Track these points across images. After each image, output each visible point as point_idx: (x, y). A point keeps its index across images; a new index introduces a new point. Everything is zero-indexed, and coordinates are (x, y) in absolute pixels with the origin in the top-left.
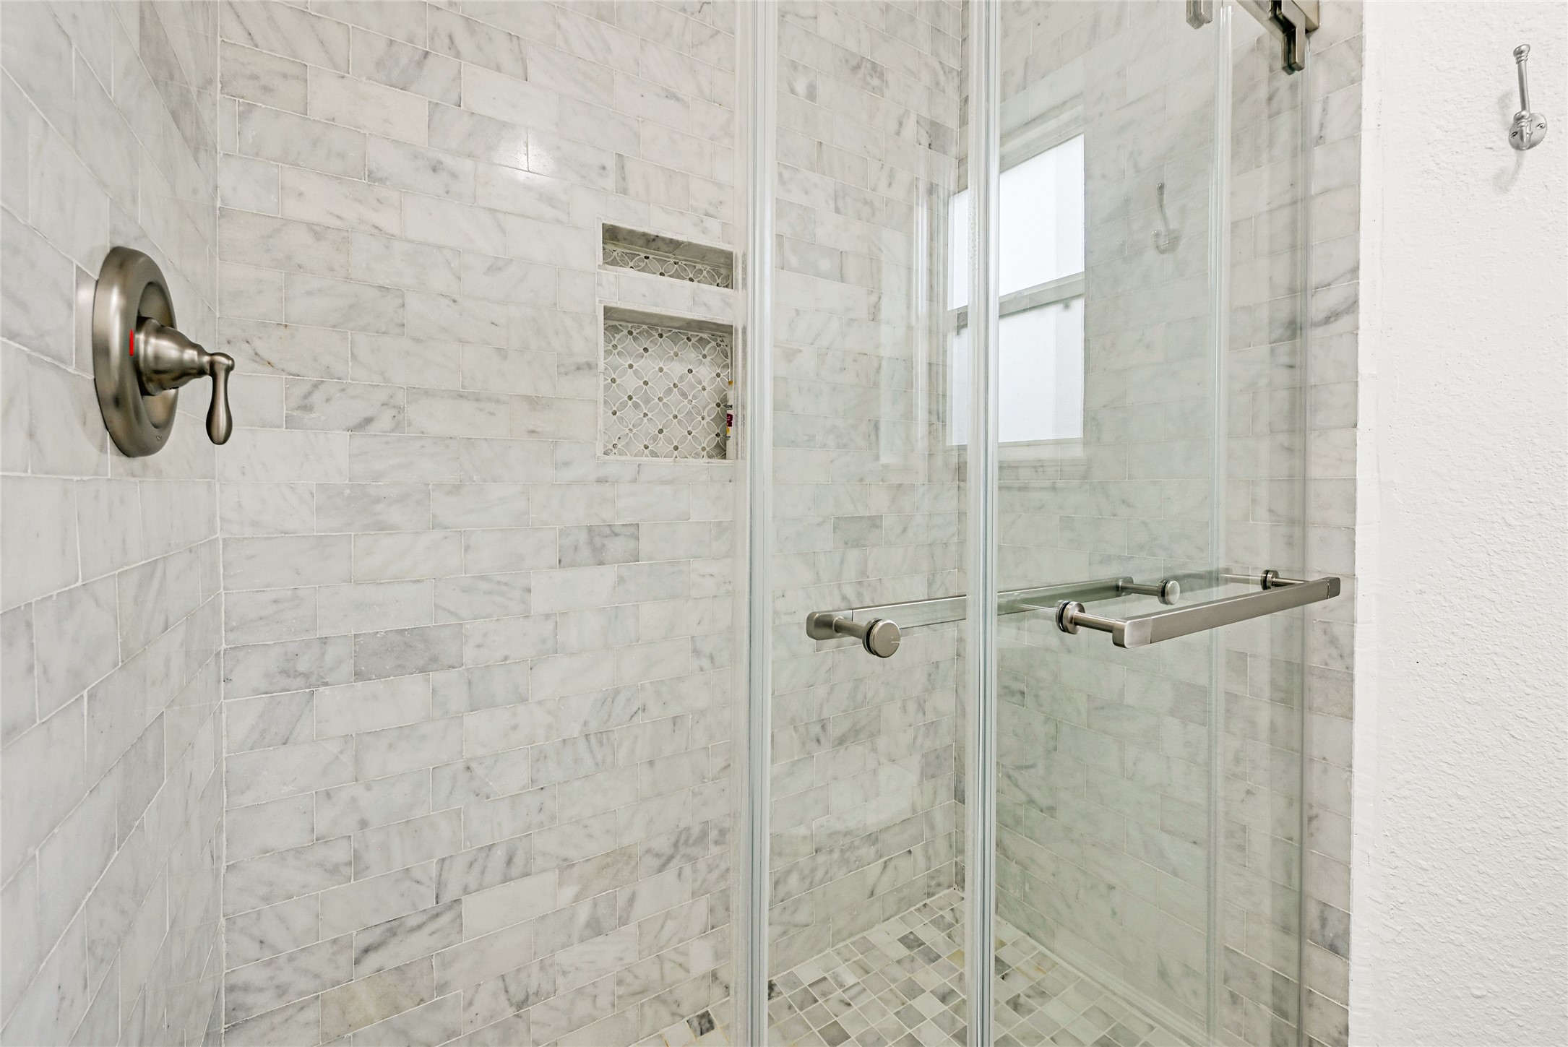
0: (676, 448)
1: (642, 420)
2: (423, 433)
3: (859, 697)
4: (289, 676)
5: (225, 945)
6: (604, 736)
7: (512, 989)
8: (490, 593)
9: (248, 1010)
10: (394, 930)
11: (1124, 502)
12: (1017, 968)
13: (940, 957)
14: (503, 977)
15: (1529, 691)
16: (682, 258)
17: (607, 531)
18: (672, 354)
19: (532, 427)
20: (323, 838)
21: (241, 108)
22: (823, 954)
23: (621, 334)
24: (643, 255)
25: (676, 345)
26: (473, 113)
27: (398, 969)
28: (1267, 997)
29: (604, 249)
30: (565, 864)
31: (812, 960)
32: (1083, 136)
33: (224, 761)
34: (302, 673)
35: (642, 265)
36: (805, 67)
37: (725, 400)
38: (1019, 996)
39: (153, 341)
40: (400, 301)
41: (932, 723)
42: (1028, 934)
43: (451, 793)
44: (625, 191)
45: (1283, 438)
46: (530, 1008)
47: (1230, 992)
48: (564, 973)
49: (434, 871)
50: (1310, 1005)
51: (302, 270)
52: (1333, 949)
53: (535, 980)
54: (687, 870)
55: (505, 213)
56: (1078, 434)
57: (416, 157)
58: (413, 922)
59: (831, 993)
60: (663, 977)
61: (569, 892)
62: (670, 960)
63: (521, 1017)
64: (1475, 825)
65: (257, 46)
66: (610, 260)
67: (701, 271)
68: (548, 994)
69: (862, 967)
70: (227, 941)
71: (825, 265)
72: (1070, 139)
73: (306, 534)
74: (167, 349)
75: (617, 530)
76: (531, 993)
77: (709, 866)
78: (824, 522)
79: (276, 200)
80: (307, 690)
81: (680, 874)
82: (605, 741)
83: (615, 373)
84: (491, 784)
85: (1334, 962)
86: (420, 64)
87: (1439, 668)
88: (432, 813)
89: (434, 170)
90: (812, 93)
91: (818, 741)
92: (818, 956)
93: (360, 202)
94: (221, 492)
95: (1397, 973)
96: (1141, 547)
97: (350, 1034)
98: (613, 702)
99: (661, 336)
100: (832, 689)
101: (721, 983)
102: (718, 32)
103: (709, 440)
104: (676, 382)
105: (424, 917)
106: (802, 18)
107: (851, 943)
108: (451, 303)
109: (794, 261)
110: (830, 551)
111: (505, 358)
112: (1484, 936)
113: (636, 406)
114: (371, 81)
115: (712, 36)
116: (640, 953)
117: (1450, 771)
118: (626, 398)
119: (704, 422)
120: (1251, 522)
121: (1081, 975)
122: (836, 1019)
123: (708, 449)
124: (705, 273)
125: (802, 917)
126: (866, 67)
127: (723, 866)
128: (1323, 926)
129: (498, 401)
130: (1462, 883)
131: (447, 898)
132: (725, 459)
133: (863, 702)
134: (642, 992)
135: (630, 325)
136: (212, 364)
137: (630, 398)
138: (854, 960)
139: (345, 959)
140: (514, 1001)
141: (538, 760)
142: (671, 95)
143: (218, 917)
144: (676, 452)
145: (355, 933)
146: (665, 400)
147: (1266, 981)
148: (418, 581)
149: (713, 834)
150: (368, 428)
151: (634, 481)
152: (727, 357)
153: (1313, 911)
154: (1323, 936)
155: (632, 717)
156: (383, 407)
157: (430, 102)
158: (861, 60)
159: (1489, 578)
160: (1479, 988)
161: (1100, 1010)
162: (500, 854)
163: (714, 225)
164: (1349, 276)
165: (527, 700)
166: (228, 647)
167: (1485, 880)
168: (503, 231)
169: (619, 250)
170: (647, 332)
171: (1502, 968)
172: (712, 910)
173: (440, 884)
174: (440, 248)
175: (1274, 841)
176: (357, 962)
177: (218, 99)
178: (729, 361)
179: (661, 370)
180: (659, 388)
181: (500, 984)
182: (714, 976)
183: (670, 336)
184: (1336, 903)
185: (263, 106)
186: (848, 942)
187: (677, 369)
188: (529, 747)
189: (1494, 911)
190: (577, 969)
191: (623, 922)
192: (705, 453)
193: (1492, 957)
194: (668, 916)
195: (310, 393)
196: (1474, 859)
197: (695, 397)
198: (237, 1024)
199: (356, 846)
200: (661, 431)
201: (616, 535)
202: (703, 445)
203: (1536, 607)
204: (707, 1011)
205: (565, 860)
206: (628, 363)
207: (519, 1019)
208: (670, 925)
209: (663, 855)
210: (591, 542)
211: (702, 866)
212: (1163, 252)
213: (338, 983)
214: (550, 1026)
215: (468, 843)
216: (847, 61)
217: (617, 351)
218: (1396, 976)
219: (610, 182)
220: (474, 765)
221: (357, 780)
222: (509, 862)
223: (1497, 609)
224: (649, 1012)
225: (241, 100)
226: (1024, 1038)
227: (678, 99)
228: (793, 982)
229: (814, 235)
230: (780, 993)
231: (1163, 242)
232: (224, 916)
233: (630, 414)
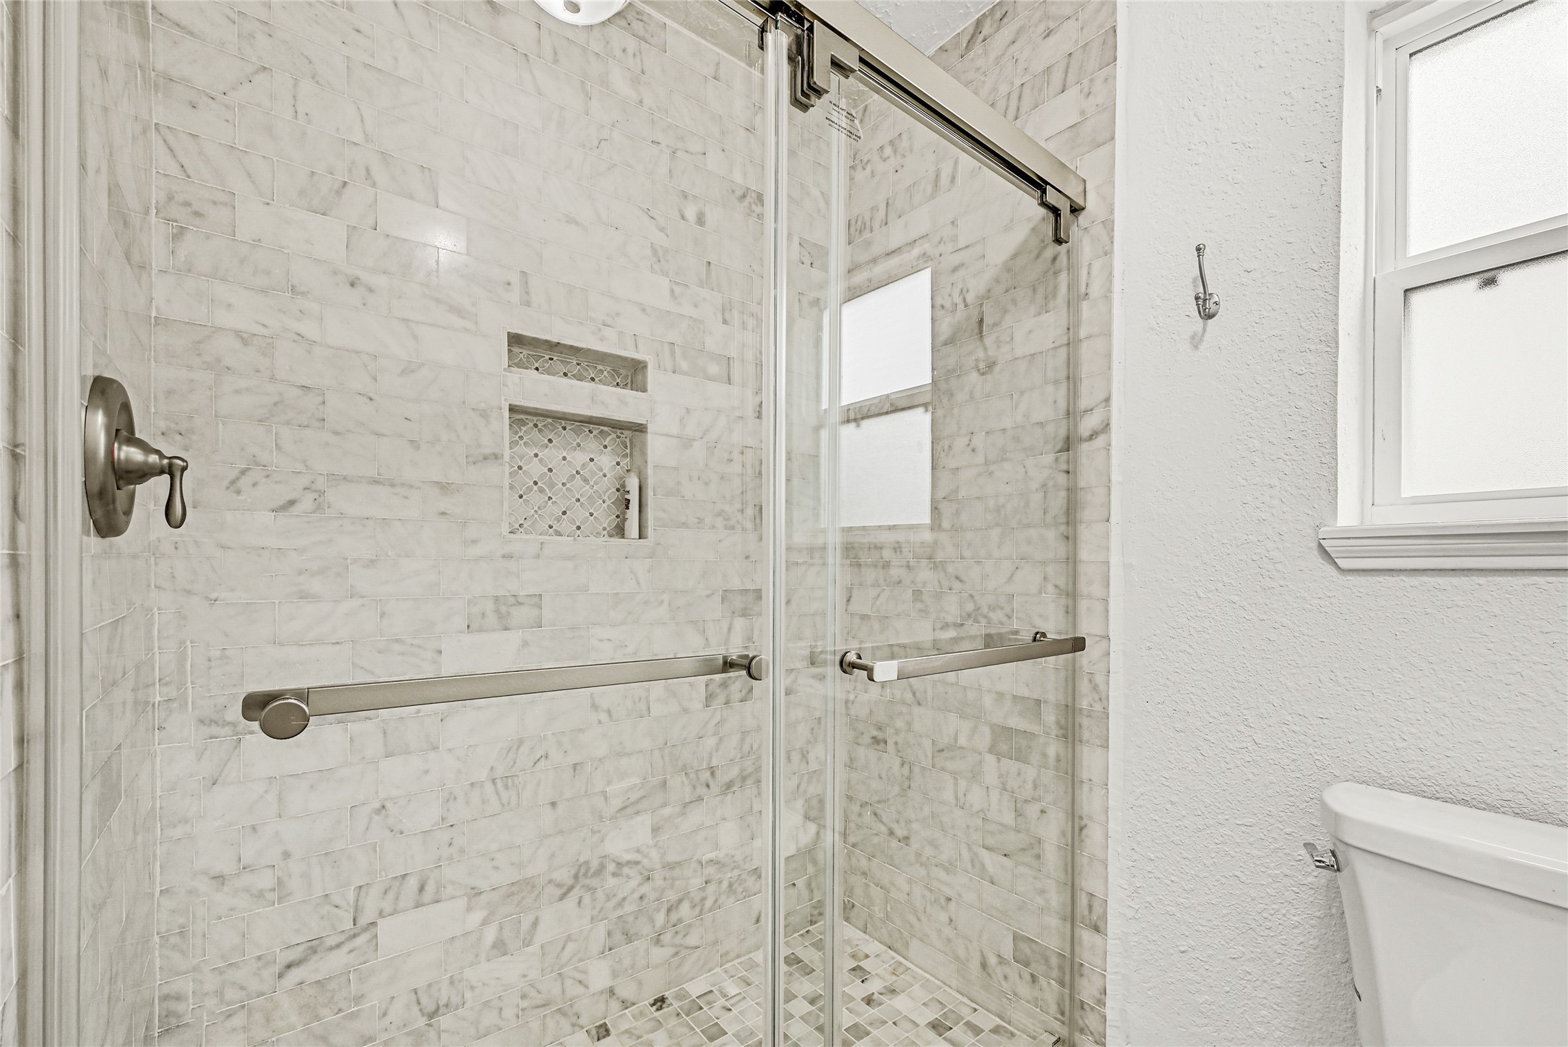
0: (579, 528)
1: (547, 502)
2: (342, 514)
3: (746, 748)
4: (218, 725)
5: (158, 959)
6: (510, 780)
7: (424, 1000)
8: (403, 654)
9: (178, 1016)
10: (314, 948)
11: (957, 578)
12: (877, 974)
13: (814, 970)
14: (415, 991)
15: (1211, 720)
16: (584, 360)
17: (512, 600)
18: (575, 445)
19: (443, 510)
20: (249, 867)
21: (174, 230)
22: (712, 972)
23: (528, 426)
24: (547, 357)
25: (578, 436)
26: (388, 235)
27: (318, 982)
28: (1055, 973)
29: (510, 351)
30: (474, 892)
31: (701, 978)
32: (930, 268)
33: (158, 798)
34: (230, 723)
35: (547, 365)
36: (695, 197)
37: (623, 486)
38: (873, 994)
39: (125, 448)
40: (320, 399)
41: (815, 771)
42: (889, 947)
43: (367, 828)
44: (528, 304)
45: (1063, 528)
46: (440, 1018)
47: (1031, 973)
48: (472, 988)
49: (351, 896)
50: (1082, 975)
51: (230, 371)
52: (1096, 929)
53: (445, 993)
54: (587, 899)
55: (417, 323)
56: (927, 520)
57: (335, 273)
58: (331, 941)
59: (715, 1002)
60: (563, 992)
61: (477, 917)
62: (570, 977)
63: (432, 1026)
64: (1181, 823)
65: (189, 177)
66: (514, 362)
67: (602, 372)
68: (457, 1005)
69: (745, 981)
70: (160, 956)
71: (714, 369)
72: (919, 271)
73: (234, 602)
74: (136, 455)
75: (520, 600)
76: (441, 1005)
77: (607, 895)
78: (713, 594)
79: (206, 311)
80: (235, 738)
81: (579, 903)
82: (510, 784)
83: (521, 461)
84: (404, 821)
85: (1097, 938)
86: (339, 193)
87: (1160, 706)
88: (349, 846)
89: (352, 285)
90: (701, 220)
91: (708, 786)
92: (708, 974)
93: (284, 312)
94: (156, 564)
95: (1136, 942)
96: (969, 615)
97: (273, 1039)
98: (517, 750)
99: (564, 428)
100: (721, 740)
101: (618, 998)
102: (615, 165)
103: (609, 521)
104: (578, 469)
105: (343, 938)
106: (692, 154)
107: (738, 963)
108: (368, 401)
109: (684, 365)
110: (718, 620)
111: (418, 448)
112: (1187, 906)
113: (541, 490)
114: (294, 208)
115: (609, 169)
116: (542, 970)
117: (1167, 784)
118: (532, 483)
119: (605, 505)
120: (1043, 595)
121: (928, 976)
122: (717, 1021)
123: (608, 529)
124: (605, 373)
125: (692, 940)
126: (751, 197)
127: (620, 896)
128: (1090, 911)
129: (411, 487)
130: (1175, 868)
131: (363, 921)
132: (623, 538)
133: (749, 752)
134: (544, 1005)
135: (535, 419)
136: (170, 465)
137: (536, 483)
138: (740, 975)
139: (269, 973)
140: (426, 1011)
141: (448, 800)
142: (571, 220)
143: (153, 935)
144: (578, 532)
145: (278, 951)
146: (568, 486)
147: (1054, 961)
148: (338, 643)
149: (611, 867)
150: (292, 509)
151: (538, 556)
152: (626, 447)
153: (1083, 901)
154: (1090, 919)
155: (535, 763)
156: (305, 491)
157: (348, 226)
158: (747, 191)
159: (1188, 637)
160: (1184, 945)
161: (938, 1000)
162: (413, 883)
163: (610, 333)
164: (1104, 404)
165: (438, 748)
166: (162, 699)
167: (1187, 863)
168: (415, 337)
169: (525, 352)
170: (551, 424)
171: (1196, 928)
172: (609, 934)
173: (357, 910)
174: (357, 352)
175: (1059, 847)
176: (280, 976)
177: (153, 222)
178: (628, 451)
179: (564, 458)
180: (561, 475)
181: (413, 997)
182: (612, 992)
183: (573, 429)
184: (1099, 893)
185: (195, 229)
186: (735, 962)
187: (579, 458)
188: (440, 789)
189: (1192, 886)
190: (484, 984)
191: (527, 943)
192: (605, 532)
193: (1191, 921)
194: (569, 939)
195: (237, 479)
196: (1181, 849)
197: (596, 483)
198: (170, 1029)
199: (280, 875)
200: (564, 513)
201: (520, 604)
202: (604, 526)
203: (1215, 658)
204: (605, 1023)
205: (473, 888)
206: (534, 452)
207: (431, 1028)
208: (571, 947)
209: (564, 885)
210: (497, 611)
211: (600, 894)
212: (983, 374)
213: (262, 994)
214: (459, 1034)
215: (383, 873)
216: (733, 191)
217: (523, 441)
218: (1136, 944)
219: (515, 296)
220: (388, 805)
221: (280, 816)
222: (422, 889)
223: (1193, 660)
224: (551, 1023)
225: (175, 224)
226: (871, 1024)
227: (577, 224)
228: (682, 996)
229: (704, 343)
230: (670, 1005)
231: (982, 365)
232: (157, 934)
233: (536, 498)
